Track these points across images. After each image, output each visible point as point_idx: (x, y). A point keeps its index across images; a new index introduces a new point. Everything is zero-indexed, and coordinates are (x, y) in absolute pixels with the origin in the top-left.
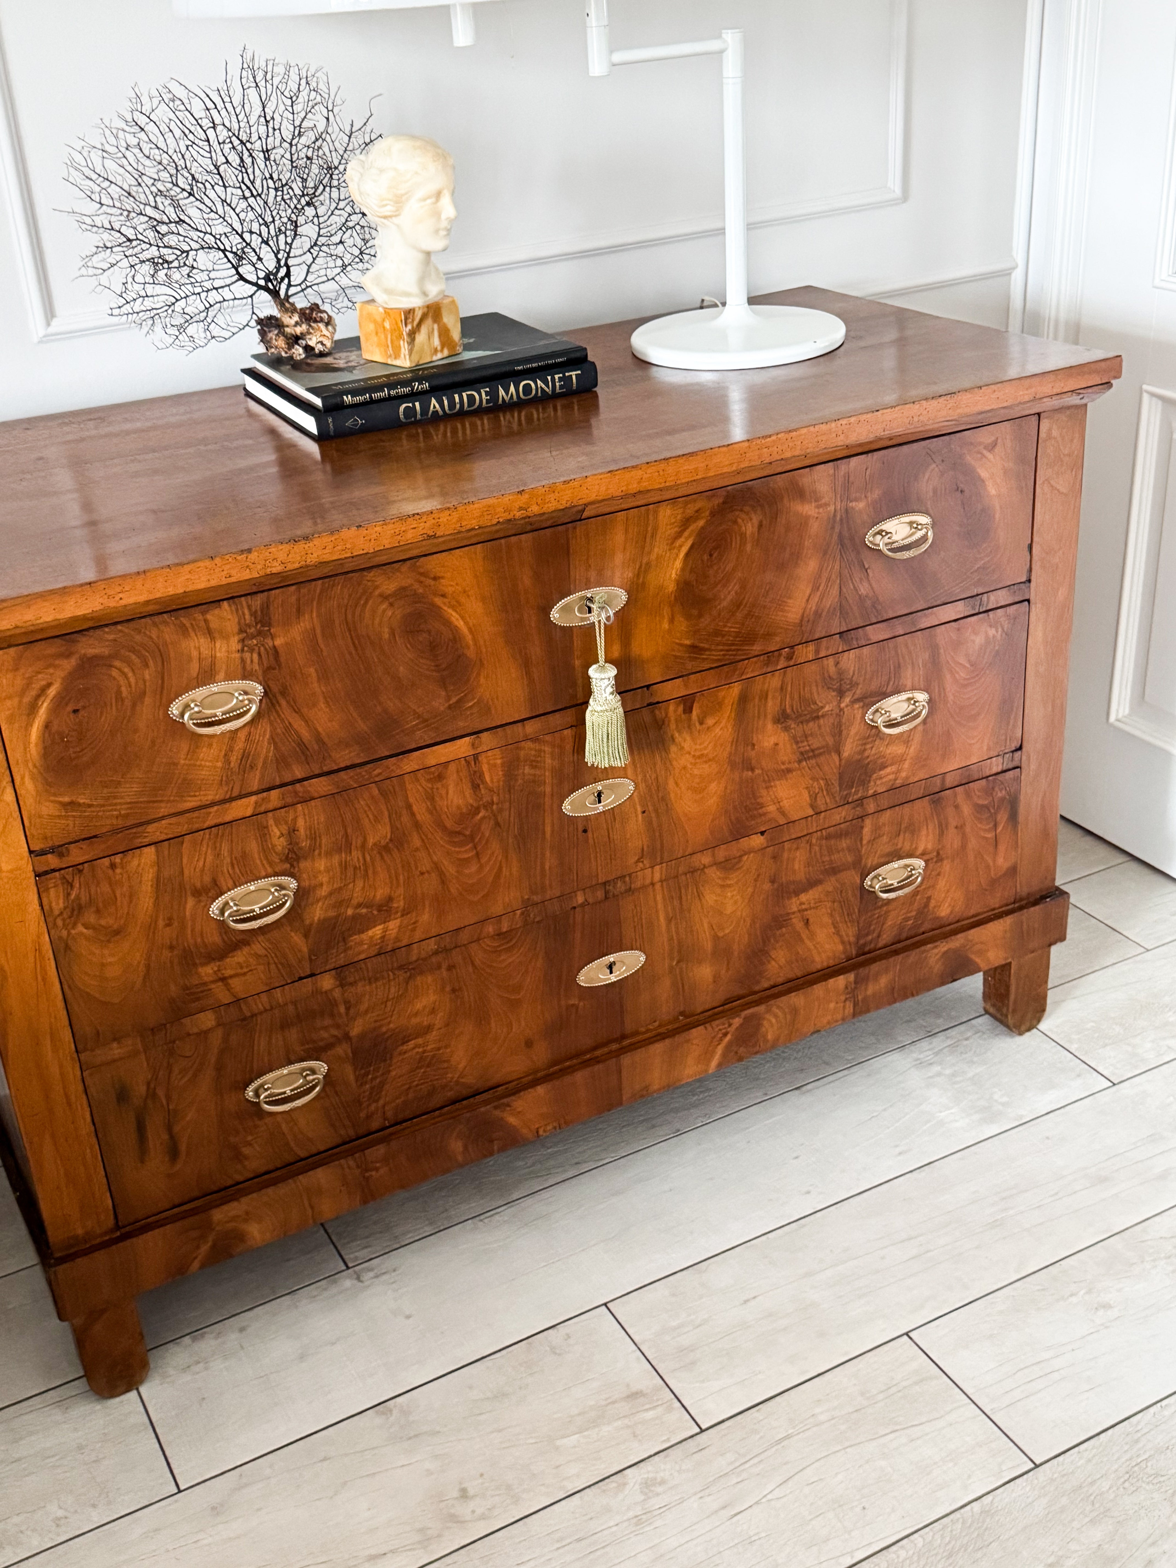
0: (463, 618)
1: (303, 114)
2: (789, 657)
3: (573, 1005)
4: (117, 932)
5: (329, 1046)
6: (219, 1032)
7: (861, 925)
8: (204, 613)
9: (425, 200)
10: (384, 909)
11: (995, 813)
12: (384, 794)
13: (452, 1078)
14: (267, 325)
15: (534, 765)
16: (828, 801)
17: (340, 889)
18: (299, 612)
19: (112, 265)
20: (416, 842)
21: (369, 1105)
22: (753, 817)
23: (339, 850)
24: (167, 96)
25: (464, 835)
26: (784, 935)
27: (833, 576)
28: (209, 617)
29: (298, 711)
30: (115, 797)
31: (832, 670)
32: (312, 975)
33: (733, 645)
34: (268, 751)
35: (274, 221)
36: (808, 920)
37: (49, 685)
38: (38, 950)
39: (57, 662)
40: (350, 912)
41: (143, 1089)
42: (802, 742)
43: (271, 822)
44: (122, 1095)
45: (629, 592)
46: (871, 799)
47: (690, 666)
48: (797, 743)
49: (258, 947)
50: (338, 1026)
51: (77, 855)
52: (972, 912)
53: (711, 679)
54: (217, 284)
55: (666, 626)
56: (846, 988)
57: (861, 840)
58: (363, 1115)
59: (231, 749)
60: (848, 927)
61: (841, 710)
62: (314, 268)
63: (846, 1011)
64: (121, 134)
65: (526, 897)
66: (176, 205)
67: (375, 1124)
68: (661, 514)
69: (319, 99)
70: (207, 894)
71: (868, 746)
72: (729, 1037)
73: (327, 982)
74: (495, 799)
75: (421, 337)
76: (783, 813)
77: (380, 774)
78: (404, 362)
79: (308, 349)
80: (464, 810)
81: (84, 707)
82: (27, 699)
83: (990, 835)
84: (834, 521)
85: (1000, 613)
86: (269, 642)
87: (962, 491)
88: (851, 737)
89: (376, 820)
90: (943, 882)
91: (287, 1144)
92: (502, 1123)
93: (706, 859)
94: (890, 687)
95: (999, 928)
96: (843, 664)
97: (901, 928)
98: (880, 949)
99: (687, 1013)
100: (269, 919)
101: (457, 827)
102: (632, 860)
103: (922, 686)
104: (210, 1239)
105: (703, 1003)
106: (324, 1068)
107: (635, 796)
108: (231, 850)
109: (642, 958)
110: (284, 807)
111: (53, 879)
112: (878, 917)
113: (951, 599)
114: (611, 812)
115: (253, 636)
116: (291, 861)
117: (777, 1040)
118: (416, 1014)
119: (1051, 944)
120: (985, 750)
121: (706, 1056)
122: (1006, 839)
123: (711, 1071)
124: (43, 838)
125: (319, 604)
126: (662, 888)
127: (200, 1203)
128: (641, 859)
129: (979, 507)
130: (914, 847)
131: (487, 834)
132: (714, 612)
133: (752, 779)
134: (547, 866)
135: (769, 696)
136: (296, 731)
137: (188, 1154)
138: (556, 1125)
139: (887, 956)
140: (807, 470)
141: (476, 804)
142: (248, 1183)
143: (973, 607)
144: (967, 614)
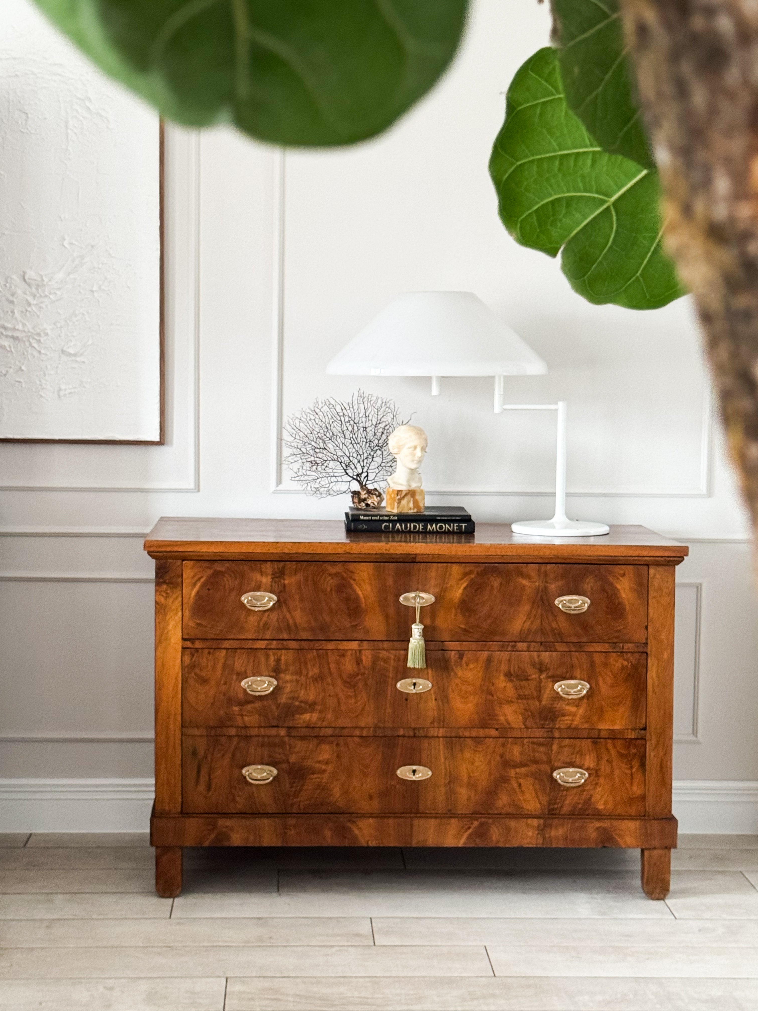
0: (361, 591)
1: (382, 416)
2: (514, 646)
3: (394, 785)
4: (205, 681)
5: (279, 763)
6: (236, 740)
7: (551, 797)
8: (260, 564)
9: (410, 448)
10: (311, 706)
11: (631, 760)
12: (319, 656)
13: (332, 800)
14: (355, 494)
15: (385, 661)
16: (533, 723)
17: (294, 691)
18: (296, 572)
19: (295, 461)
20: (329, 680)
21: (293, 799)
22: (492, 719)
23: (297, 674)
24: (328, 403)
25: (350, 684)
26: (506, 787)
27: (538, 615)
28: (263, 566)
29: (289, 612)
30: (215, 626)
31: (536, 659)
32: (277, 727)
33: (484, 633)
34: (275, 624)
35: (363, 454)
36: (520, 784)
37: (202, 577)
38: (177, 678)
39: (206, 570)
40: (297, 703)
41: (203, 752)
42: (519, 690)
43: (271, 654)
44: (194, 753)
45: (436, 598)
46: (557, 730)
47: (463, 638)
48: (516, 689)
49: (258, 705)
50: (285, 754)
51: (198, 644)
52: (619, 811)
53: (473, 646)
54: (336, 474)
55: (453, 617)
56: (538, 827)
57: (552, 751)
58: (290, 802)
59: (261, 619)
60: (543, 796)
61: (541, 679)
62: (379, 474)
63: (538, 841)
64: (308, 415)
65: (376, 723)
66: (324, 442)
67: (294, 811)
68: (454, 568)
69: (390, 411)
70: (241, 675)
71: (556, 702)
72: (470, 831)
73: (283, 732)
74: (366, 672)
75: (404, 502)
76: (509, 724)
77: (318, 646)
78: (395, 511)
79: (367, 505)
80: (352, 673)
81: (212, 589)
82: (193, 581)
83: (628, 771)
84: (538, 591)
85: (629, 655)
86: (282, 581)
87: (607, 593)
88: (546, 695)
89: (314, 665)
90: (599, 789)
91: (255, 803)
92: (350, 830)
93: (467, 734)
94: (568, 676)
95: (632, 825)
96: (541, 657)
97: (575, 807)
98: (562, 815)
99: (453, 812)
100: (263, 694)
101: (349, 680)
102: (429, 721)
103: (585, 679)
104: (216, 832)
105: (461, 809)
106: (275, 772)
107: (432, 691)
108: (254, 661)
109: (430, 773)
110: (277, 649)
111: (188, 651)
112: (561, 796)
113: (601, 641)
114: (420, 695)
115: (277, 578)
116: (276, 672)
117: (498, 842)
118: (319, 762)
119: (668, 848)
120: (624, 723)
121: (458, 836)
122: (638, 777)
123: (460, 845)
124: (188, 634)
125: (304, 571)
126: (443, 741)
127: (215, 816)
128: (432, 722)
129: (617, 602)
130: (582, 763)
131: (361, 687)
132: (477, 617)
133: (492, 701)
134: (387, 711)
135: (502, 662)
136: (287, 619)
137: (215, 790)
138: (377, 842)
139: (563, 818)
140: (525, 565)
141: (357, 672)
142: (236, 815)
143: (614, 648)
144: (611, 650)
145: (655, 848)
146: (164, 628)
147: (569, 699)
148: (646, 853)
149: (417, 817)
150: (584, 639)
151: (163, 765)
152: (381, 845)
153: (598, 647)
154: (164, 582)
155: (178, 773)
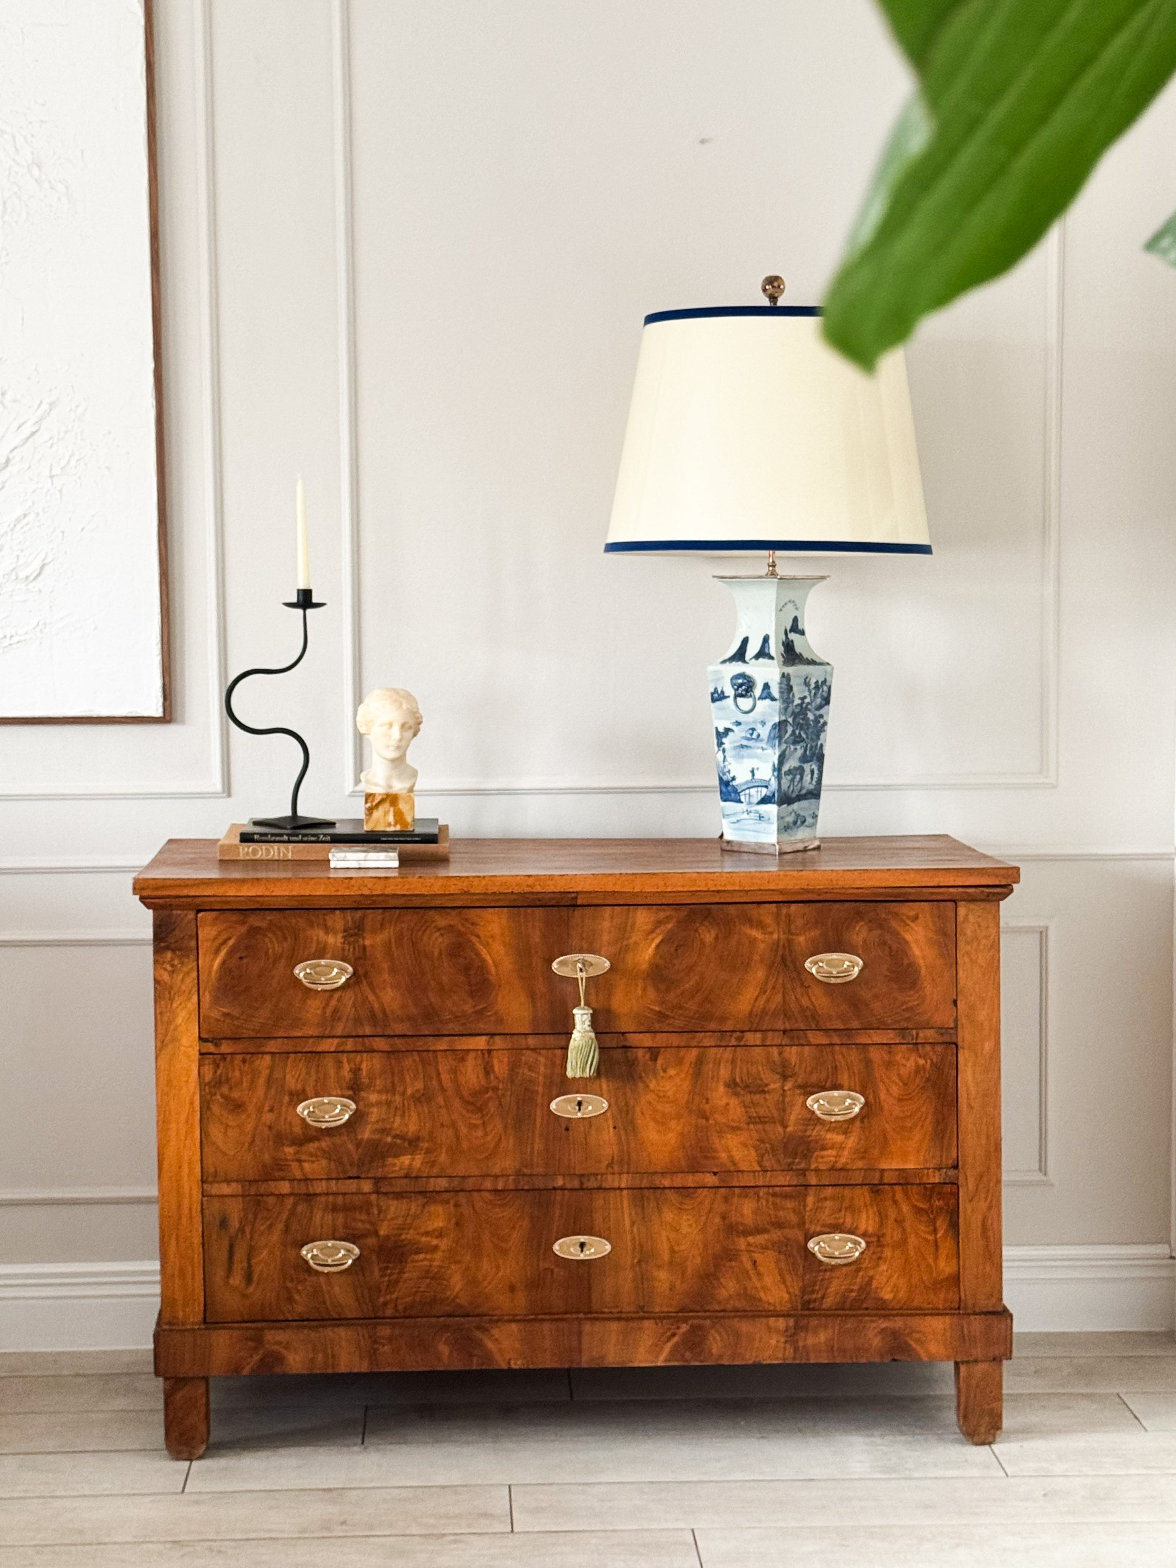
0: (489, 954)
2: (739, 1039)
3: (549, 1269)
4: (239, 1106)
5: (363, 1236)
6: (291, 1200)
7: (806, 1282)
8: (325, 915)
10: (413, 1143)
11: (935, 1219)
12: (423, 1062)
13: (450, 1295)
15: (531, 1068)
16: (773, 1163)
17: (384, 1120)
18: (382, 925)
20: (440, 1100)
21: (386, 1295)
22: (706, 1157)
23: (387, 1092)
25: (475, 1105)
26: (732, 1267)
27: (778, 986)
28: (328, 918)
29: (373, 990)
30: (254, 1017)
31: (777, 1058)
32: (358, 1178)
33: (692, 1018)
34: (350, 1011)
36: (755, 1262)
37: (229, 938)
38: (192, 1103)
39: (236, 926)
40: (389, 1139)
41: (237, 1225)
42: (750, 1108)
43: (345, 1060)
44: (224, 1223)
45: (612, 964)
46: (813, 1173)
47: (657, 1026)
48: (745, 1107)
49: (325, 1143)
50: (371, 1223)
51: (225, 1048)
52: (915, 1303)
53: (675, 1040)
55: (640, 992)
56: (786, 1331)
57: (805, 1206)
58: (381, 1300)
59: (327, 1005)
60: (793, 1279)
61: (784, 1091)
63: (787, 1353)
65: (518, 1168)
67: (389, 1312)
68: (638, 914)
70: (297, 1096)
71: (809, 1127)
72: (676, 1339)
73: (367, 1187)
74: (501, 1086)
76: (734, 1164)
77: (421, 1046)
80: (477, 1088)
82: (215, 944)
83: (931, 1238)
84: (778, 946)
85: (927, 1048)
86: (361, 940)
87: (890, 947)
88: (794, 1116)
89: (415, 1077)
90: (883, 1267)
91: (325, 1303)
92: (480, 1344)
93: (667, 1183)
94: (828, 1084)
95: (938, 1324)
96: (786, 1055)
97: (845, 1297)
98: (824, 1310)
99: (645, 1309)
100: (333, 1125)
101: (470, 1099)
102: (604, 1164)
103: (858, 1088)
104: (261, 1351)
105: (660, 1306)
106: (356, 1251)
107: (609, 1114)
108: (317, 1072)
109: (608, 1247)
110: (355, 1052)
111: (208, 1060)
112: (822, 1280)
113: (881, 1027)
114: (588, 1121)
115: (351, 936)
116: (354, 1090)
117: (721, 1357)
118: (427, 1234)
119: (997, 1360)
120: (921, 1159)
121: (657, 1347)
122: (946, 1246)
123: (660, 1364)
124: (209, 1032)
125: (396, 925)
126: (628, 1194)
127: (259, 1325)
128: (610, 1165)
129: (906, 962)
130: (855, 1224)
131: (492, 1109)
132: (679, 991)
133: (707, 1128)
134: (536, 1147)
135: (722, 1064)
136: (369, 1002)
137: (258, 1283)
138: (524, 1362)
139: (826, 1316)
140: (755, 905)
141: (486, 1085)
142: (294, 1323)
143: (903, 1038)
144: (897, 1041)
145: (976, 1361)
146: (169, 1023)
147: (831, 1122)
148: (963, 1368)
149: (588, 1319)
150: (855, 1024)
151: (173, 1243)
152: (531, 1367)
153: (878, 1037)
154: (167, 948)
155: (198, 1257)
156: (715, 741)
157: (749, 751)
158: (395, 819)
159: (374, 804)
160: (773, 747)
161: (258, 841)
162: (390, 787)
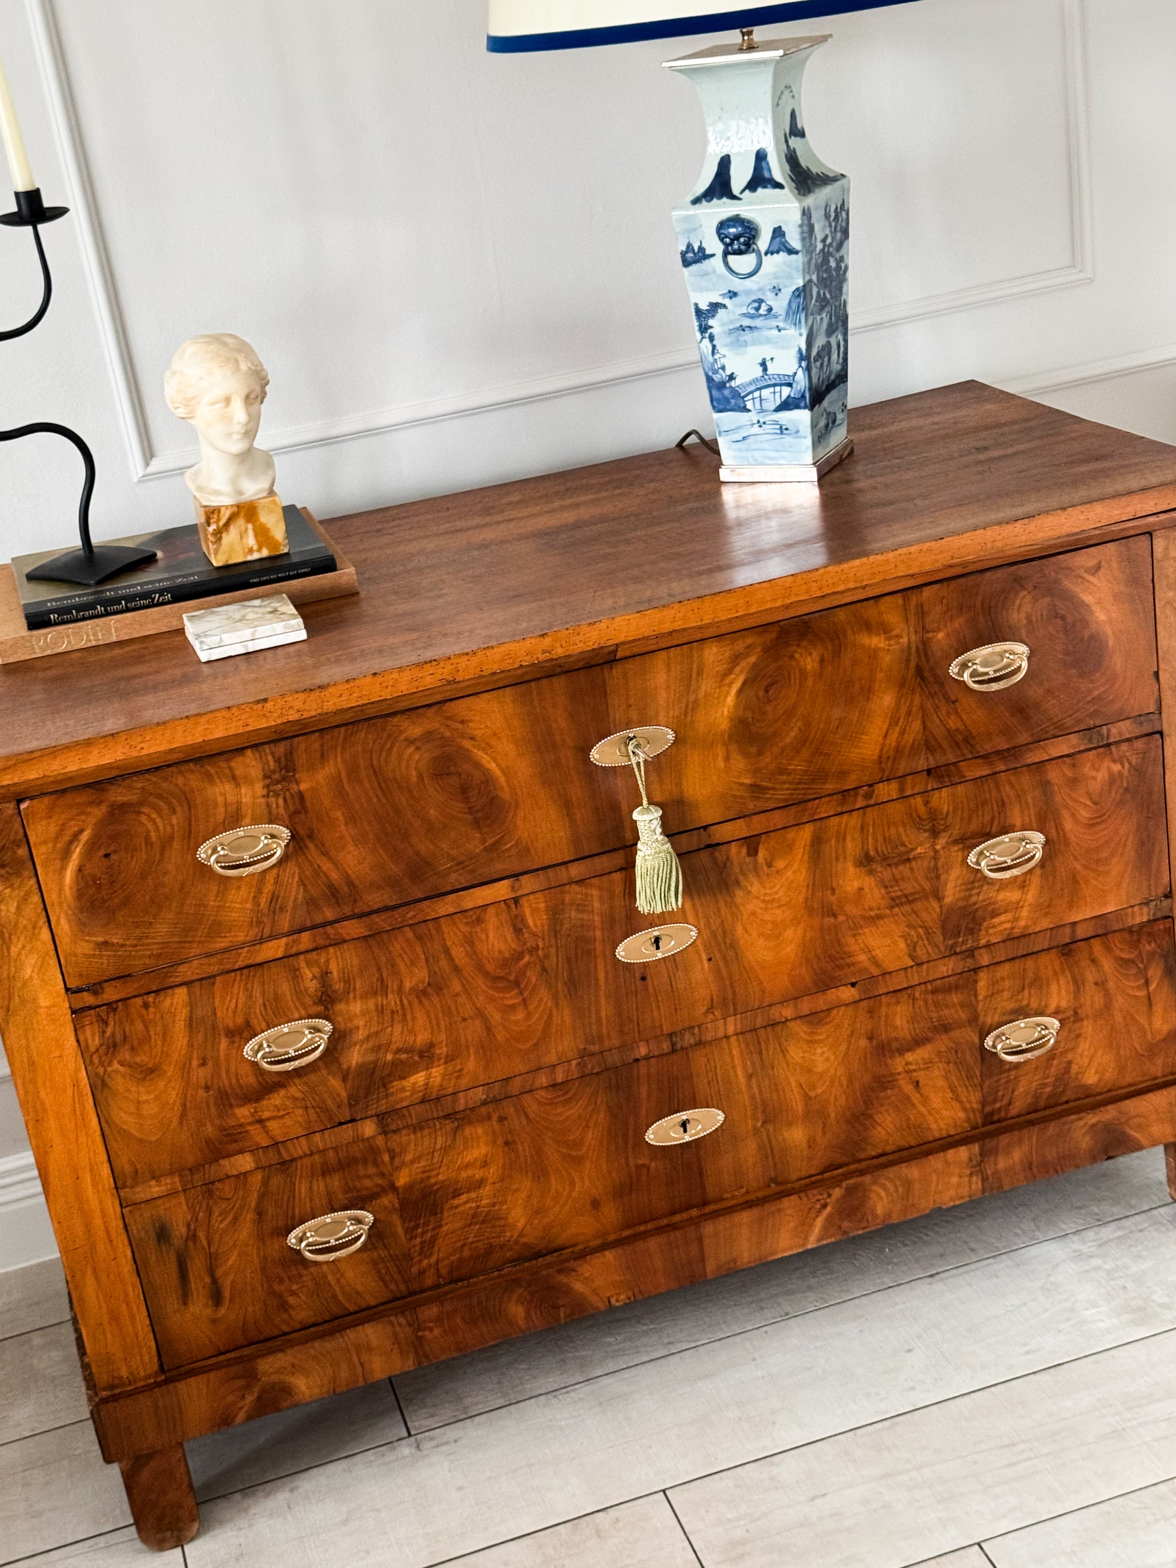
0: (494, 760)
2: (868, 796)
3: (644, 1165)
4: (152, 1071)
5: (374, 1196)
6: (258, 1177)
7: (986, 1090)
8: (228, 761)
10: (426, 1055)
11: (1145, 968)
12: (420, 938)
13: (511, 1237)
15: (581, 908)
16: (930, 951)
17: (377, 1033)
18: (323, 758)
20: (456, 986)
21: (420, 1261)
22: (840, 967)
23: (375, 994)
25: (509, 981)
26: (889, 1098)
27: (915, 709)
28: (233, 764)
29: (326, 854)
30: (147, 937)
31: (922, 810)
32: (353, 1120)
33: (800, 783)
34: (297, 893)
36: (918, 1083)
37: (81, 831)
38: (76, 1085)
39: (89, 809)
40: (389, 1057)
41: (183, 1230)
42: (892, 887)
43: (303, 964)
44: (163, 1234)
45: (676, 731)
46: (983, 950)
47: (752, 806)
48: (886, 887)
49: (294, 1090)
50: (382, 1175)
51: (111, 993)
52: (1128, 1079)
53: (778, 819)
55: (722, 765)
56: (971, 1160)
57: (976, 995)
58: (415, 1270)
59: (260, 891)
60: (968, 1092)
61: (936, 852)
63: (973, 1187)
65: (582, 1047)
67: (429, 1281)
68: (706, 652)
70: (240, 1034)
71: (974, 892)
72: (829, 1209)
73: (369, 1128)
74: (541, 944)
76: (877, 964)
77: (414, 917)
80: (507, 955)
81: (115, 852)
82: (61, 847)
83: (1142, 993)
84: (909, 654)
85: (1124, 747)
86: (294, 786)
87: (1063, 618)
88: (952, 882)
89: (412, 963)
90: (1084, 1046)
91: (335, 1296)
92: (568, 1291)
93: (788, 1012)
94: (994, 830)
95: (1162, 1100)
96: (934, 803)
97: (1037, 1097)
98: (1012, 1118)
99: (779, 1179)
100: (306, 1062)
101: (500, 973)
102: (703, 1009)
103: (1035, 825)
104: (256, 1390)
105: (799, 1169)
106: (369, 1218)
107: (699, 942)
108: (263, 992)
109: (721, 1117)
110: (316, 949)
111: (89, 1016)
112: (1006, 1082)
113: (1062, 732)
114: (672, 960)
115: (278, 782)
116: (324, 1003)
117: (889, 1215)
118: (466, 1167)
120: (1124, 897)
121: (805, 1226)
122: (1162, 998)
123: (810, 1245)
124: (80, 977)
125: (343, 749)
126: (738, 1040)
127: (246, 1352)
128: (710, 1009)
129: (1086, 634)
130: (1043, 1004)
131: (534, 980)
132: (776, 750)
133: (835, 926)
134: (603, 1014)
135: (848, 838)
136: (325, 875)
137: (232, 1300)
138: (630, 1294)
139: (1019, 1127)
140: (872, 602)
141: (519, 949)
142: (295, 1335)
143: (1090, 740)
144: (1082, 748)
147: (1002, 879)
149: (705, 1217)
150: (1024, 738)
151: (90, 1281)
152: (639, 1297)
153: (1056, 748)
155: (134, 1291)
156: (696, 324)
157: (756, 334)
158: (257, 541)
159: (221, 523)
160: (797, 324)
161: (56, 624)
162: (240, 493)
